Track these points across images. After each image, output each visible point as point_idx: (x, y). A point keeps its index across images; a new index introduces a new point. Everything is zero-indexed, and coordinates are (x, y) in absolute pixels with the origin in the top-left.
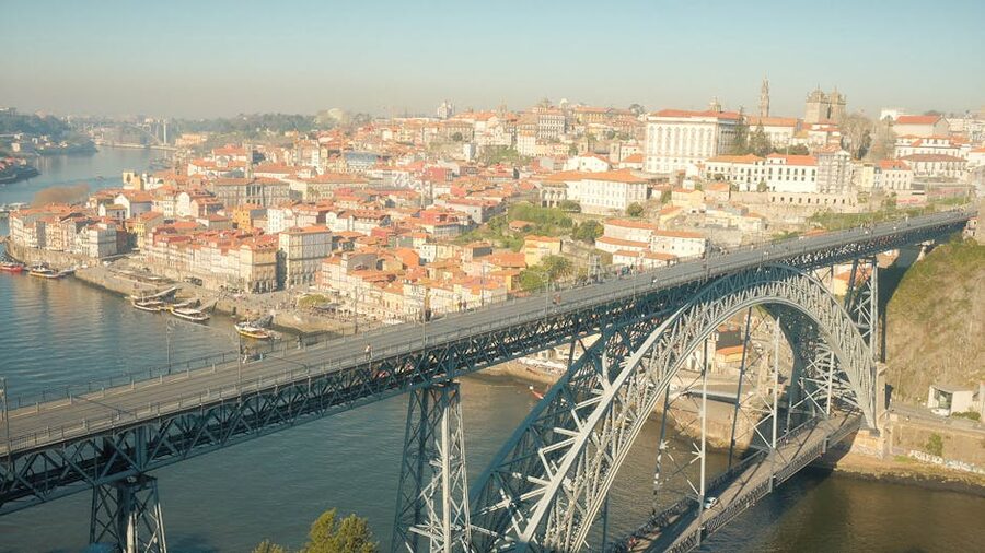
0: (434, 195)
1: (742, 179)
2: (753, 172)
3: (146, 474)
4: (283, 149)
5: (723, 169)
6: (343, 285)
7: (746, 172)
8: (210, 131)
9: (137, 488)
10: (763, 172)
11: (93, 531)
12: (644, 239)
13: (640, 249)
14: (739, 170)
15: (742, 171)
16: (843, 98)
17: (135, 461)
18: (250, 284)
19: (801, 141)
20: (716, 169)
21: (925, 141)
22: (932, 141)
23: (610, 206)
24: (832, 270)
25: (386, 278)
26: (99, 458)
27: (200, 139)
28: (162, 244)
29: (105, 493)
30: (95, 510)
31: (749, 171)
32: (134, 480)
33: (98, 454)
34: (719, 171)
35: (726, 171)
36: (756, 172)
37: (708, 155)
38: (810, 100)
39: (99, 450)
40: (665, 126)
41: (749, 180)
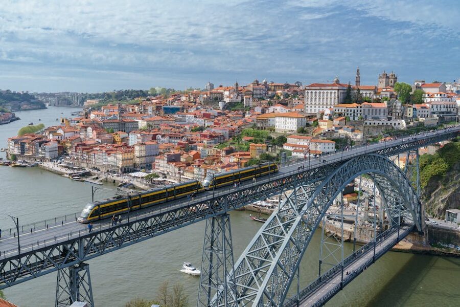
0: (206, 126)
1: (351, 115)
2: (356, 111)
3: (84, 262)
4: (135, 106)
5: (342, 110)
6: (165, 169)
7: (353, 111)
8: (100, 98)
9: (79, 269)
10: (361, 111)
11: (57, 291)
12: (306, 144)
13: (304, 149)
14: (349, 110)
15: (351, 111)
16: (396, 76)
17: (79, 256)
18: (121, 169)
19: (378, 97)
20: (338, 110)
21: (436, 95)
22: (439, 95)
23: (289, 129)
24: (398, 156)
25: (185, 165)
26: (61, 255)
27: (95, 102)
28: (79, 152)
29: (63, 272)
30: (59, 280)
31: (354, 111)
32: (78, 265)
33: (61, 254)
34: (340, 112)
35: (343, 111)
36: (357, 111)
37: (334, 104)
38: (380, 78)
39: (60, 251)
40: (314, 91)
41: (354, 116)
